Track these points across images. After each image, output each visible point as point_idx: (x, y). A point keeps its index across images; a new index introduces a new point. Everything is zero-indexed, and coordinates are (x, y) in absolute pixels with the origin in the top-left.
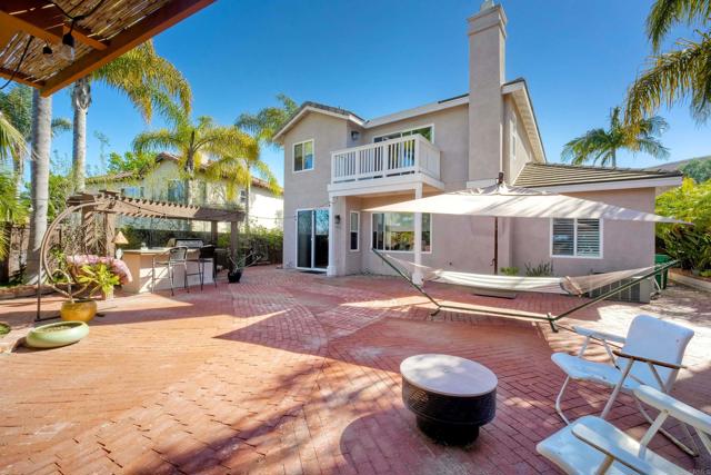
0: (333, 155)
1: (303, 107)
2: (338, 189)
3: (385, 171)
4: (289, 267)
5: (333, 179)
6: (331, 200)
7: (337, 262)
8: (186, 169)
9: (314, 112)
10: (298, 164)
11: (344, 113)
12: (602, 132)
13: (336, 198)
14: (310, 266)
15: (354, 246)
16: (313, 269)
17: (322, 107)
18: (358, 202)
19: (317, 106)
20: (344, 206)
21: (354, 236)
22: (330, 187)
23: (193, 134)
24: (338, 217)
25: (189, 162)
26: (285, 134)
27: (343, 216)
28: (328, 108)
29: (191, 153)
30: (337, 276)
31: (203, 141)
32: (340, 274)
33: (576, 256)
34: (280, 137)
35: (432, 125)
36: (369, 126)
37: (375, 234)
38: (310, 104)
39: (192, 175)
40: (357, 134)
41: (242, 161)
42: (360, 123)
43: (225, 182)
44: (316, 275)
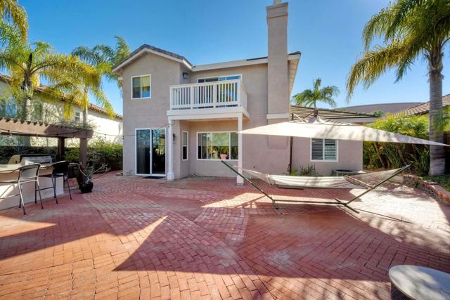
0: (171, 88)
1: (142, 48)
2: (175, 113)
3: (215, 103)
4: (130, 174)
5: (172, 106)
6: (170, 122)
7: (174, 169)
8: (23, 88)
9: (151, 53)
10: (137, 94)
11: (179, 57)
12: (310, 91)
13: (174, 121)
14: (149, 173)
15: (185, 157)
16: (151, 175)
17: (159, 51)
18: (188, 125)
19: (155, 49)
20: (178, 128)
21: (185, 149)
22: (169, 113)
23: (31, 56)
24: (174, 136)
25: (27, 82)
26: (124, 68)
27: (178, 134)
28: (164, 52)
29: (28, 74)
30: (175, 180)
31: (41, 65)
32: (177, 178)
33: (324, 161)
34: (119, 70)
35: (241, 75)
36: (195, 70)
37: (199, 148)
38: (148, 47)
39: (31, 95)
40: (187, 75)
41: (81, 87)
42: (190, 67)
43: (63, 104)
44: (158, 180)
